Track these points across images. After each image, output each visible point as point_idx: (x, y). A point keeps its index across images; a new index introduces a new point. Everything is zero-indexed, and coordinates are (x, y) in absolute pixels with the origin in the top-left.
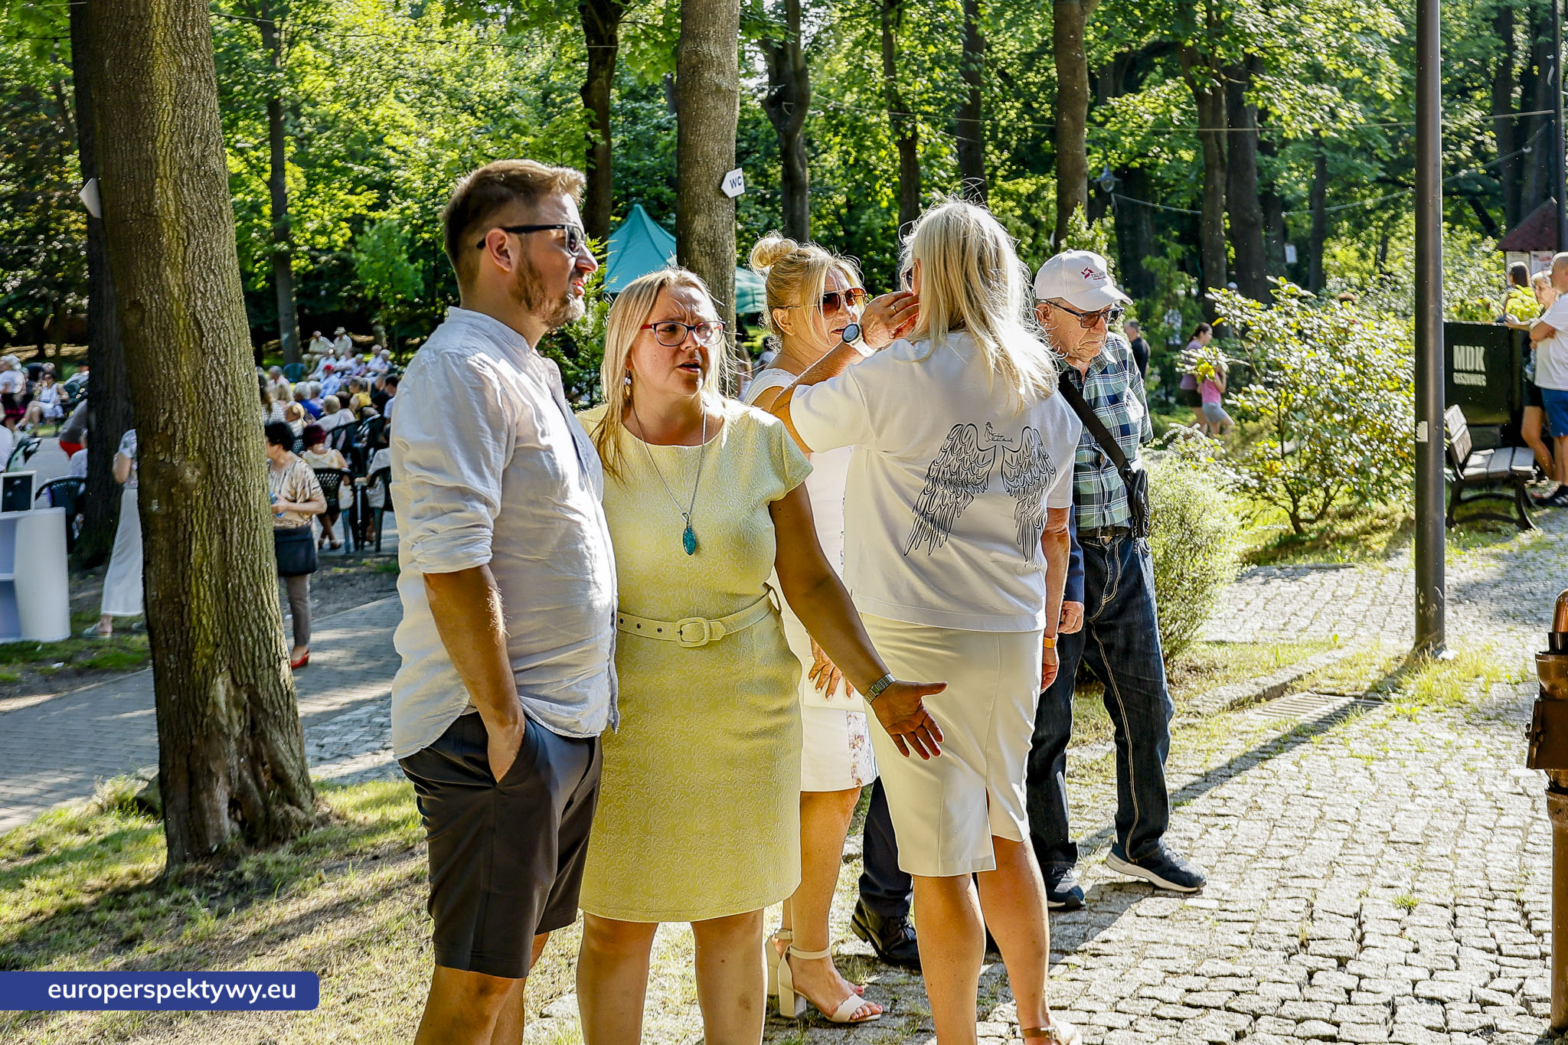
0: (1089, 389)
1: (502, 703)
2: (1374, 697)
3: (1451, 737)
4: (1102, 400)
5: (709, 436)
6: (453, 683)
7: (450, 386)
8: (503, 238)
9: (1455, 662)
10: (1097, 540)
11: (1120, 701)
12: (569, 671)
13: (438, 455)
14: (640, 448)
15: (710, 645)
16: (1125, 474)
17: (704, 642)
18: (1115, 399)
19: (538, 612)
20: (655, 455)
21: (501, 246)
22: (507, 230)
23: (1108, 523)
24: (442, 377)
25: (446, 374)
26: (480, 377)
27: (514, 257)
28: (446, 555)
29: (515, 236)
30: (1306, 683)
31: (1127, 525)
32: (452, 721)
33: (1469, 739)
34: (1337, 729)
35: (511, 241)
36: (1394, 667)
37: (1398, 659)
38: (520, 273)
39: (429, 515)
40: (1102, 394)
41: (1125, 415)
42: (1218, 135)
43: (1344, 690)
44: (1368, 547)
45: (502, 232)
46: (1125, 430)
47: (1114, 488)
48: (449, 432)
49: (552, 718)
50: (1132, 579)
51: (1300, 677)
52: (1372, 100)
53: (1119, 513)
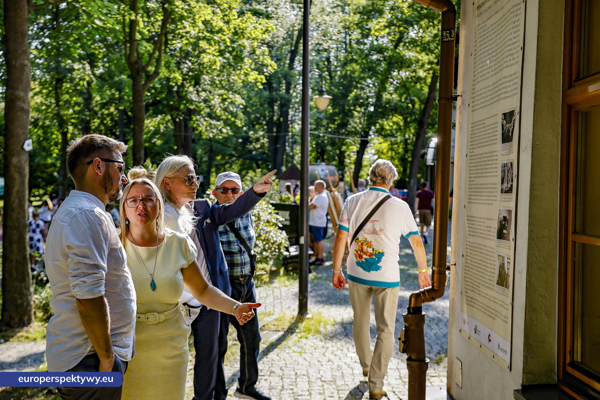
0: (237, 224)
1: (108, 350)
2: (291, 331)
3: (323, 344)
4: (242, 228)
5: (160, 243)
6: (83, 342)
7: (89, 223)
8: (99, 162)
9: (312, 319)
10: (239, 280)
11: (243, 337)
12: (125, 335)
13: (87, 251)
14: (133, 247)
15: (159, 323)
16: (250, 255)
17: (156, 322)
18: (246, 228)
19: (116, 312)
20: (139, 250)
21: (98, 165)
22: (102, 160)
23: (244, 273)
24: (86, 220)
25: (87, 219)
26: (100, 220)
27: (103, 169)
28: (90, 291)
29: (104, 163)
30: (266, 327)
31: (249, 274)
32: (83, 357)
33: (329, 344)
34: (284, 343)
35: (102, 164)
36: (293, 321)
37: (293, 318)
38: (104, 176)
39: (82, 275)
40: (241, 226)
41: (249, 234)
42: (181, 136)
43: (280, 329)
44: (262, 280)
45: (99, 160)
46: (250, 239)
47: (246, 261)
48: (91, 242)
49: (120, 354)
50: (250, 294)
51: (264, 326)
52: (232, 125)
53: (247, 270)
